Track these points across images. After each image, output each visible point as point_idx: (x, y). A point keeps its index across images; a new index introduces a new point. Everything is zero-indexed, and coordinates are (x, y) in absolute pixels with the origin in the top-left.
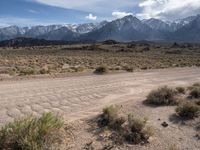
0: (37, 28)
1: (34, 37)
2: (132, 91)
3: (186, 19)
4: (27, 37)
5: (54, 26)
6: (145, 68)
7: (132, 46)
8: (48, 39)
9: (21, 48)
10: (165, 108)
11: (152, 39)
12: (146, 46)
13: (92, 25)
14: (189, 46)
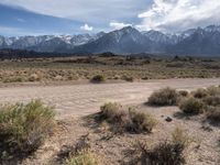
0: (26, 38)
1: (22, 48)
2: (133, 96)
3: (187, 32)
4: (14, 48)
5: (45, 37)
6: (146, 79)
7: (131, 59)
8: (39, 51)
9: (6, 60)
10: (168, 108)
11: (153, 52)
12: (147, 59)
13: (88, 36)
14: (191, 59)
